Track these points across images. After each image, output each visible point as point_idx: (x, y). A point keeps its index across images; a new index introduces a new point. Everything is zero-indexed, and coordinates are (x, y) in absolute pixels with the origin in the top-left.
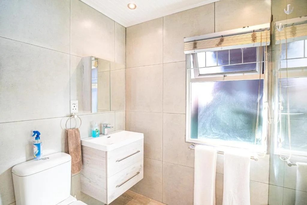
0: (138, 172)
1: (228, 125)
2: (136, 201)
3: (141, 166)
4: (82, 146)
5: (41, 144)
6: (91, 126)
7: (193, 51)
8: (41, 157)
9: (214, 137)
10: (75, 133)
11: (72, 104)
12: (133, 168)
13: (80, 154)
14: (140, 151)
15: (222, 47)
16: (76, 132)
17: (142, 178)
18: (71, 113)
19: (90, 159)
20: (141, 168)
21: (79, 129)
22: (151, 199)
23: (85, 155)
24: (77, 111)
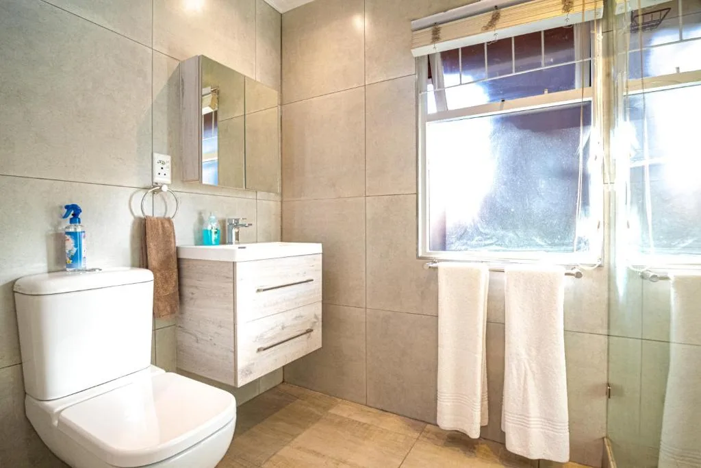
0: (309, 329)
1: (513, 212)
3: (316, 317)
4: (179, 260)
5: (83, 234)
6: (201, 221)
7: (433, 46)
8: (83, 264)
9: (484, 242)
10: (163, 227)
11: (156, 161)
12: (298, 317)
13: (175, 276)
14: (312, 280)
15: (496, 32)
16: (167, 225)
17: (320, 346)
18: (155, 180)
19: (196, 287)
20: (315, 322)
21: (174, 220)
22: (340, 400)
23: (186, 281)
24: (169, 181)
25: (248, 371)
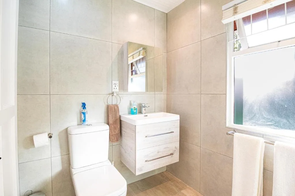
0: (172, 153)
2: (172, 183)
3: (176, 148)
4: (121, 121)
5: (86, 113)
6: (131, 104)
7: (233, 17)
8: (86, 123)
9: (266, 123)
10: (114, 108)
11: (113, 84)
12: (166, 148)
13: (119, 127)
14: (173, 132)
16: (116, 108)
17: (178, 161)
18: (113, 91)
19: (126, 132)
20: (175, 150)
21: (119, 106)
22: (188, 186)
23: (123, 129)
24: (117, 90)
25: (141, 170)
